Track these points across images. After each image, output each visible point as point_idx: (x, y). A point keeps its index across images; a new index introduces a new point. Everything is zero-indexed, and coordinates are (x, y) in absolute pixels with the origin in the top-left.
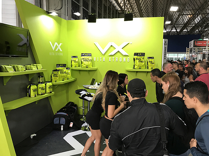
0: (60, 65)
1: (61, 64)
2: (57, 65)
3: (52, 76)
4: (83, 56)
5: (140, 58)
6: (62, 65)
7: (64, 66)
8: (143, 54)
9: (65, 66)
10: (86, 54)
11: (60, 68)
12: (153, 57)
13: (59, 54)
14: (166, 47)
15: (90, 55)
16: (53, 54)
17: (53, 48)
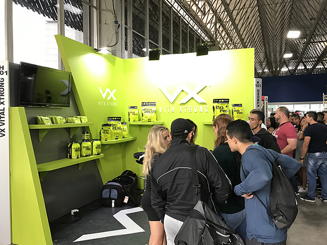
2: (108, 118)
3: (102, 133)
4: (145, 105)
5: (222, 106)
9: (120, 120)
11: (113, 122)
12: (241, 104)
13: (112, 104)
14: (259, 90)
15: (154, 104)
16: (104, 103)
17: (104, 96)
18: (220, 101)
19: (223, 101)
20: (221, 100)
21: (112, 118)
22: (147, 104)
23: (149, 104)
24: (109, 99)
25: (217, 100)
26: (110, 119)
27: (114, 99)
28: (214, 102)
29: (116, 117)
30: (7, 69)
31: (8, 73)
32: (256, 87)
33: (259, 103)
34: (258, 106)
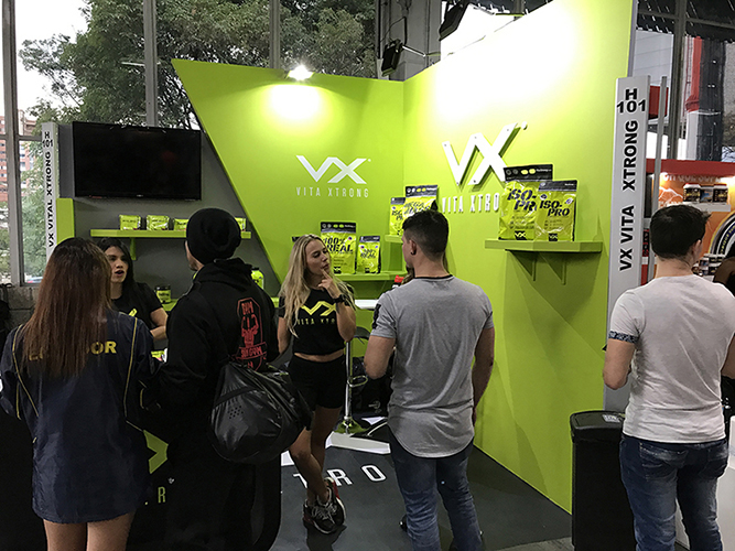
0: (335, 226)
1: (339, 224)
2: (322, 223)
4: (413, 195)
5: (529, 189)
6: (341, 226)
7: (350, 228)
8: (543, 172)
9: (353, 230)
10: (421, 187)
11: (333, 235)
12: (575, 182)
13: (348, 193)
14: (635, 122)
15: (433, 190)
16: (315, 191)
17: (317, 176)
18: (524, 172)
19: (532, 171)
20: (528, 168)
21: (332, 224)
22: (419, 190)
23: (424, 190)
24: (336, 179)
25: (516, 172)
26: (326, 226)
27: (358, 180)
28: (506, 176)
29: (344, 224)
30: (53, 136)
31: (55, 143)
32: (622, 111)
33: (633, 174)
34: (629, 185)
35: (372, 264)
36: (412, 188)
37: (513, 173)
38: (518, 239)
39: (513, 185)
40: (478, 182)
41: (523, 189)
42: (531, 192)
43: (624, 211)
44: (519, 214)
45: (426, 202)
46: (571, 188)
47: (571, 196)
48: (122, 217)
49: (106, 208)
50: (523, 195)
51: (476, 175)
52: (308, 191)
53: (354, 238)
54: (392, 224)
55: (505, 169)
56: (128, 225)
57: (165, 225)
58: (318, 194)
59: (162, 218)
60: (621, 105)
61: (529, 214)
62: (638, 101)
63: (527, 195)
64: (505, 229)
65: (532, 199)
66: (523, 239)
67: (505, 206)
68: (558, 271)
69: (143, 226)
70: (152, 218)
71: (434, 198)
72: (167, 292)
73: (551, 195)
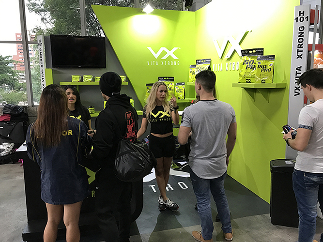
0: (165, 78)
1: (166, 77)
2: (159, 77)
4: (200, 63)
5: (252, 59)
6: (168, 78)
7: (171, 79)
8: (259, 52)
10: (203, 60)
12: (274, 56)
13: (170, 63)
14: (303, 27)
15: (208, 61)
16: (155, 63)
17: (156, 56)
18: (250, 52)
19: (254, 51)
20: (252, 50)
21: (164, 77)
22: (202, 61)
23: (205, 61)
24: (165, 57)
25: (247, 52)
27: (175, 57)
28: (242, 54)
29: (169, 77)
30: (42, 42)
31: (43, 45)
32: (297, 22)
33: (302, 51)
34: (300, 57)
35: (181, 95)
36: (199, 60)
37: (245, 53)
38: (247, 82)
39: (246, 58)
40: (229, 57)
41: (250, 59)
42: (254, 61)
43: (297, 69)
44: (248, 71)
45: (205, 67)
46: (272, 59)
47: (272, 62)
48: (73, 76)
49: (66, 72)
50: (250, 62)
51: (228, 54)
52: (153, 63)
53: (173, 84)
54: (190, 77)
55: (241, 51)
56: (75, 80)
57: (91, 79)
58: (157, 64)
59: (90, 76)
60: (297, 18)
61: (252, 71)
62: (305, 17)
63: (252, 62)
64: (241, 78)
65: (254, 64)
66: (250, 82)
67: (241, 68)
68: (266, 97)
69: (82, 80)
70: (86, 76)
71: (209, 64)
72: (93, 108)
73: (262, 62)
